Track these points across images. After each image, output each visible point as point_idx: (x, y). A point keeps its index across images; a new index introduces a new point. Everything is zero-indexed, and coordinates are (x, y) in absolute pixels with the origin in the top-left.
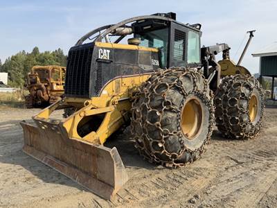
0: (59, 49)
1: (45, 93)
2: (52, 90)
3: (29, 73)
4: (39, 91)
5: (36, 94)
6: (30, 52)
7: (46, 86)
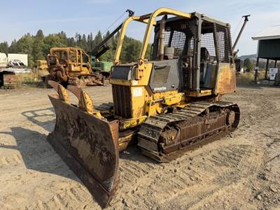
0: (62, 32)
1: (64, 74)
2: (70, 71)
3: (49, 55)
4: (59, 72)
5: (56, 75)
6: (35, 35)
7: (65, 67)
